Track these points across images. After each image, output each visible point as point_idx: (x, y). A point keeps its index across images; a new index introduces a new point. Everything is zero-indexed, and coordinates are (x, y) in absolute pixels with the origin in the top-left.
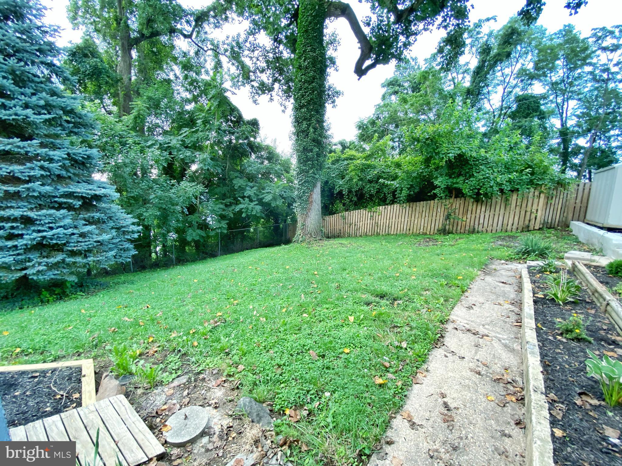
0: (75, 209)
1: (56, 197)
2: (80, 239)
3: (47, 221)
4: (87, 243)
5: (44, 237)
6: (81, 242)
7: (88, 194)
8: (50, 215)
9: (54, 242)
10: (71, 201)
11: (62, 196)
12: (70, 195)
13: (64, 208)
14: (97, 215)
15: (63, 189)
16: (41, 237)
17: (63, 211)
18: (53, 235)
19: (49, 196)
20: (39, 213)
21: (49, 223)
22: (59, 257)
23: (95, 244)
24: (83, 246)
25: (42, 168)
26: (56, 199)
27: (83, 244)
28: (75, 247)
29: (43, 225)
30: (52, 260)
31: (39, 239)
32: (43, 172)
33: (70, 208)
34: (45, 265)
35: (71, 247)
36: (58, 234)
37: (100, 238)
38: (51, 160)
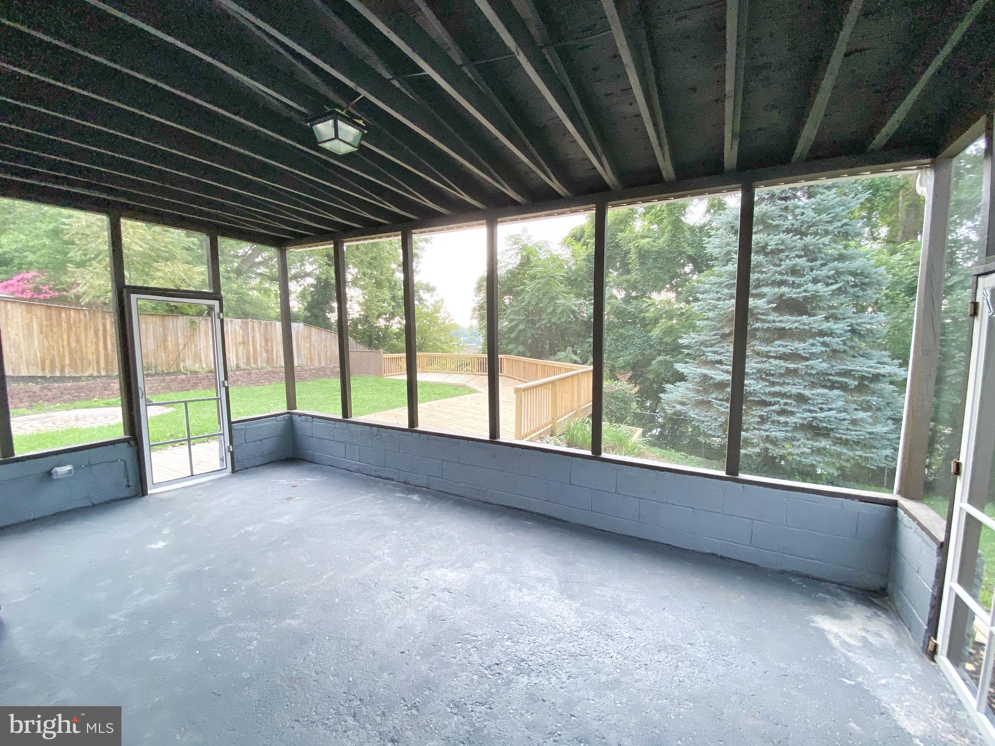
0: (851, 391)
1: (831, 375)
2: (851, 427)
3: (820, 401)
4: (858, 433)
5: (815, 418)
6: (851, 430)
7: (866, 372)
8: (823, 395)
9: (825, 425)
10: (847, 380)
11: (840, 374)
12: (848, 373)
13: (838, 388)
14: (874, 400)
15: (840, 367)
16: (812, 417)
17: (836, 392)
18: (825, 418)
19: (823, 374)
20: (814, 392)
21: (822, 404)
22: (824, 443)
23: (868, 436)
24: (852, 436)
25: (823, 344)
26: (831, 377)
27: (853, 433)
28: (843, 434)
29: (814, 405)
30: (817, 444)
31: (809, 419)
32: (823, 349)
33: (844, 387)
34: (810, 448)
35: (839, 433)
36: (830, 417)
37: (875, 429)
38: (831, 334)
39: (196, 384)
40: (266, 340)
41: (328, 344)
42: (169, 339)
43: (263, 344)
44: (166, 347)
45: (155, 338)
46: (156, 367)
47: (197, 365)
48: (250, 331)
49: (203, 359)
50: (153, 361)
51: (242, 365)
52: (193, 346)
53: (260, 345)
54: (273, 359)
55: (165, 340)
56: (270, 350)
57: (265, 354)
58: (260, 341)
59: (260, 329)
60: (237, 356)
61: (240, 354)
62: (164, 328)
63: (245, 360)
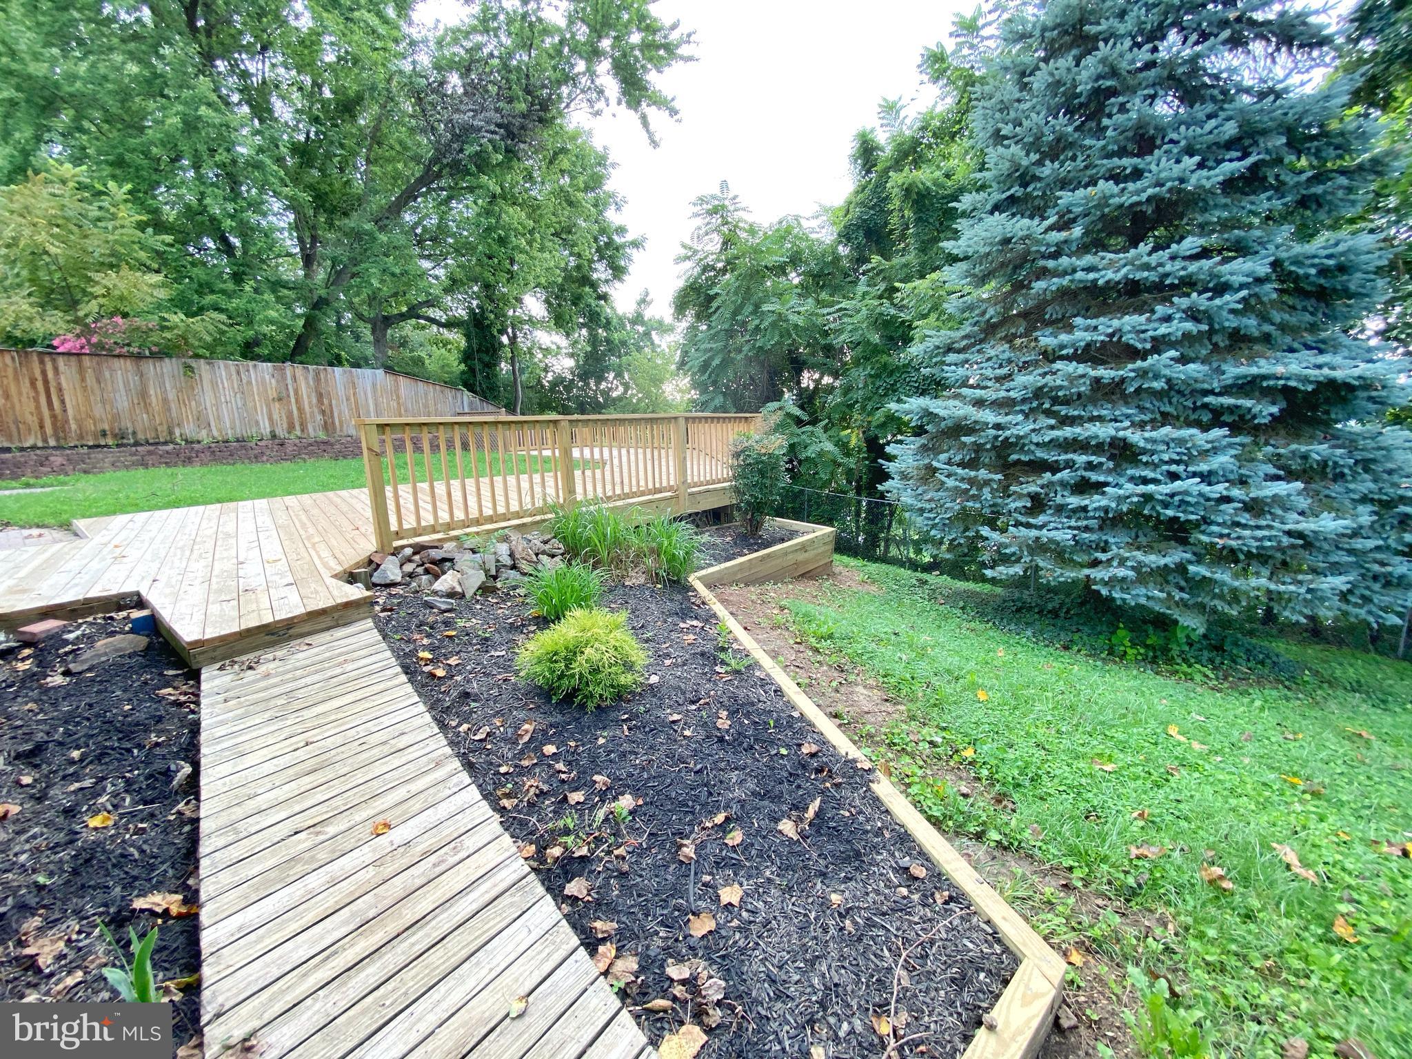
0: (1256, 430)
1: (1211, 392)
2: (1244, 518)
3: (1166, 457)
4: (1260, 533)
5: (1148, 498)
6: (1245, 527)
7: (1306, 380)
8: (1181, 442)
9: (1170, 513)
10: (1248, 403)
11: (1226, 391)
12: (1249, 386)
13: (1222, 425)
14: (1319, 450)
15: (1234, 370)
16: (1143, 495)
17: (1216, 433)
18: (1172, 495)
19: (1193, 392)
20: (1154, 434)
21: (1172, 461)
22: (1175, 556)
23: (1286, 541)
24: (1247, 539)
25: (1193, 315)
26: (1210, 399)
27: (1247, 533)
28: (1221, 536)
29: (1155, 466)
30: (1153, 560)
31: (1135, 499)
32: (1189, 326)
33: (1240, 424)
34: (1133, 568)
35: (1210, 535)
36: (1186, 493)
37: (1307, 525)
38: (1222, 289)
39: (189, 458)
40: (320, 396)
41: (431, 402)
42: (152, 392)
43: (314, 401)
44: (147, 407)
45: (128, 390)
46: (134, 433)
47: (204, 433)
48: (289, 381)
49: (212, 424)
50: (129, 425)
51: (281, 432)
52: (193, 403)
53: (310, 403)
54: (333, 423)
55: (143, 394)
56: (328, 411)
57: (319, 417)
58: (309, 397)
59: (306, 378)
60: (271, 419)
61: (276, 416)
62: (142, 375)
63: (285, 426)
